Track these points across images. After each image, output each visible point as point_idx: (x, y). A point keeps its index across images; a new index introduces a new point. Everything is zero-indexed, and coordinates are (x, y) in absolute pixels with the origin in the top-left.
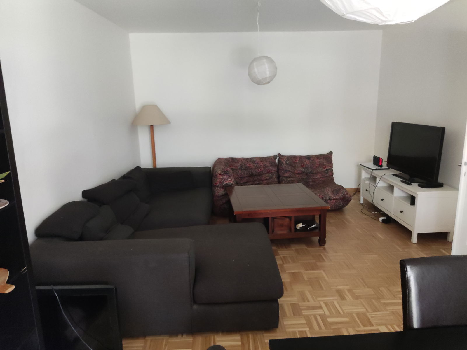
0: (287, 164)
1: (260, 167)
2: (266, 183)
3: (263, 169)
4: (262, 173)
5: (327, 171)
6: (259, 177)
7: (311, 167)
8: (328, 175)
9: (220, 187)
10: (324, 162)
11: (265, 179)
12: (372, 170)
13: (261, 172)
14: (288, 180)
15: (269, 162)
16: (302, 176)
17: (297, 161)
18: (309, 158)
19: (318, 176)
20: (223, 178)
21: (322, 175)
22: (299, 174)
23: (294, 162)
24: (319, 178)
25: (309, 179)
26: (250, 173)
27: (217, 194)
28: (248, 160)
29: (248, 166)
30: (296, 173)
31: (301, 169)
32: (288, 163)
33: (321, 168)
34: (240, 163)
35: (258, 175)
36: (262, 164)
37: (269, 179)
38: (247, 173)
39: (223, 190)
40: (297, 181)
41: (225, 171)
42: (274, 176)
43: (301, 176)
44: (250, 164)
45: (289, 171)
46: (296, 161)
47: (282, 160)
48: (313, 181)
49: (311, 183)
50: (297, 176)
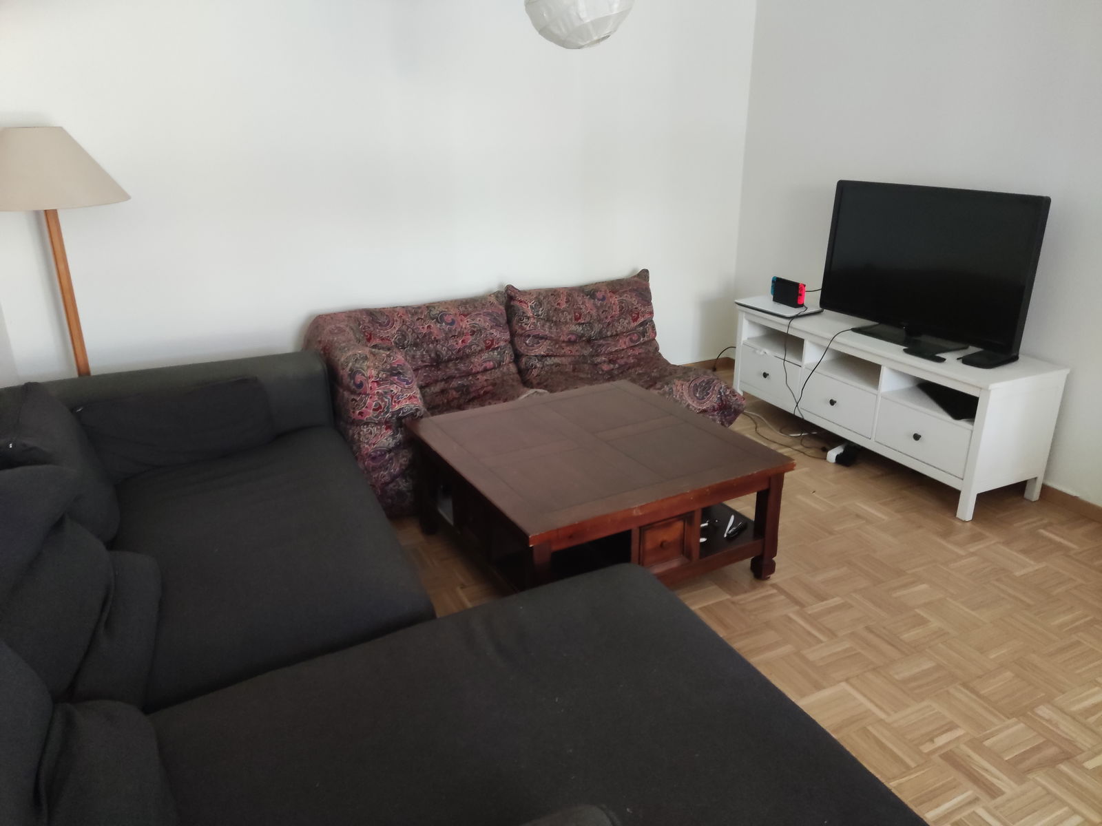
0: (538, 316)
1: (461, 334)
2: (486, 380)
3: (470, 339)
4: (468, 351)
5: (642, 328)
6: (462, 366)
7: (599, 321)
8: (646, 339)
9: (379, 424)
10: (634, 301)
11: (480, 369)
12: (788, 321)
13: (465, 347)
14: (548, 365)
15: (488, 314)
16: (579, 347)
17: (564, 306)
18: (590, 291)
19: (623, 343)
20: (386, 393)
21: (631, 340)
22: (570, 342)
23: (555, 310)
24: (623, 350)
25: (598, 355)
26: (433, 355)
27: (367, 448)
28: (422, 313)
29: (425, 331)
30: (564, 342)
31: (574, 328)
32: (540, 313)
33: (627, 321)
34: (397, 326)
35: (457, 359)
36: (466, 324)
37: (494, 368)
38: (423, 356)
39: (390, 432)
40: (570, 364)
41: (392, 368)
42: (507, 359)
43: (577, 347)
44: (429, 327)
45: (544, 338)
46: (559, 304)
47: (524, 306)
48: (610, 361)
49: (606, 367)
50: (567, 350)
